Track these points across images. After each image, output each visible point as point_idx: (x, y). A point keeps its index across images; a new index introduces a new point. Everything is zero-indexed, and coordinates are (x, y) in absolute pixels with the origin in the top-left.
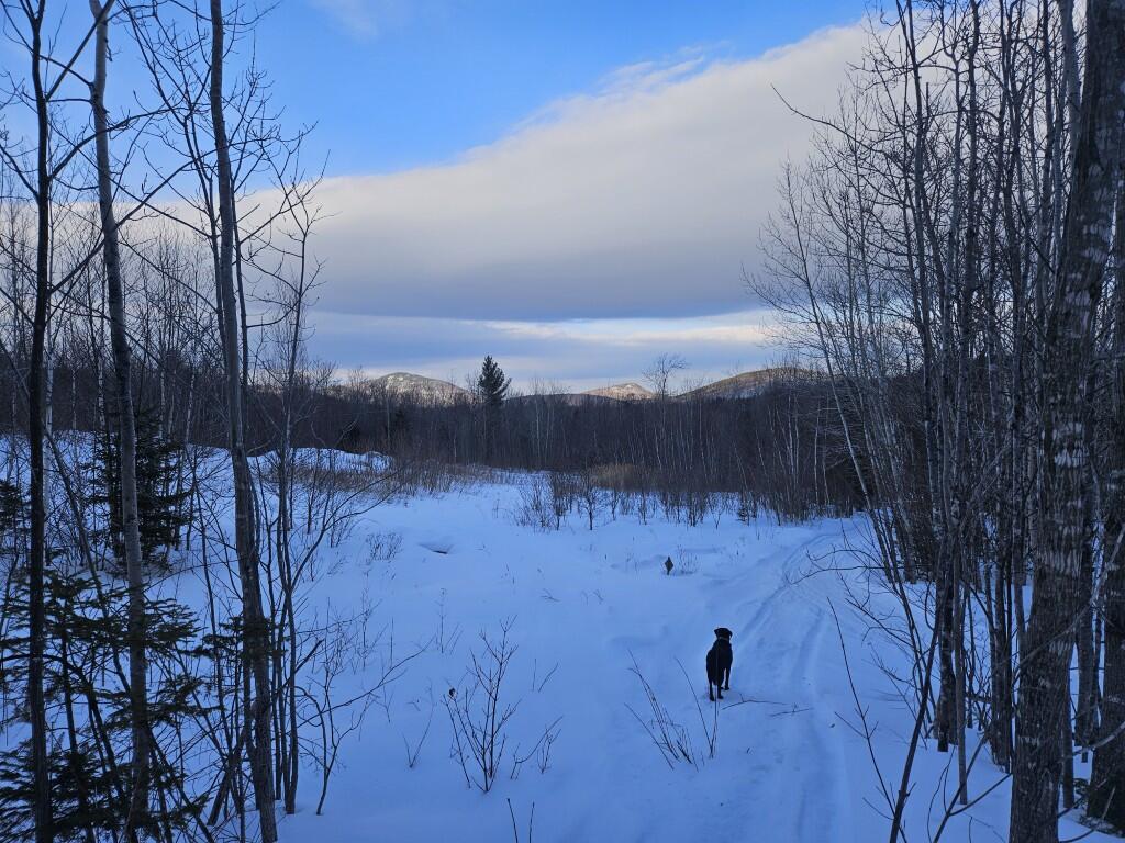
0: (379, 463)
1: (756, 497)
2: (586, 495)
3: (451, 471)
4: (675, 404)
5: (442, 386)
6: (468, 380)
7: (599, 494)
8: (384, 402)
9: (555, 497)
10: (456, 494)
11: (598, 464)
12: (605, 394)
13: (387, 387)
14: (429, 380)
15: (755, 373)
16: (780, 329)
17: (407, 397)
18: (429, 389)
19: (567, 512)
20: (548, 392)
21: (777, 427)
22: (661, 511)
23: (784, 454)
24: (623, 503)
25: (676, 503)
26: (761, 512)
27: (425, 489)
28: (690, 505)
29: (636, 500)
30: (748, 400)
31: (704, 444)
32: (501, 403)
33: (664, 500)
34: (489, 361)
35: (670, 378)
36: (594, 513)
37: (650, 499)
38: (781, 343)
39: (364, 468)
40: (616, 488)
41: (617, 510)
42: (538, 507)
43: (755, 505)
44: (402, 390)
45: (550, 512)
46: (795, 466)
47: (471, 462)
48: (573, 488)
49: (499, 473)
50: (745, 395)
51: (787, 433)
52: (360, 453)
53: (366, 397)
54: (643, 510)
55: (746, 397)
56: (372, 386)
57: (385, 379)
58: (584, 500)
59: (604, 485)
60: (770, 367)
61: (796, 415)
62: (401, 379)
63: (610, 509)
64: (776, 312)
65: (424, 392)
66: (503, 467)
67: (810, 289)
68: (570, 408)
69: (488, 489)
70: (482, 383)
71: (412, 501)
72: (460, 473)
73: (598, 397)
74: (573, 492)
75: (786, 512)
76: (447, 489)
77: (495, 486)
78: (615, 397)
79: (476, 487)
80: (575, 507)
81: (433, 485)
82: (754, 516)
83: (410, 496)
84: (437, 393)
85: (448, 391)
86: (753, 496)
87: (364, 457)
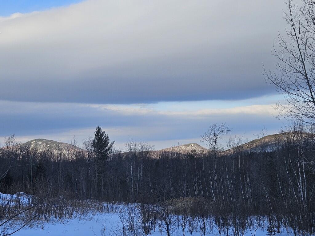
0: (25, 200)
1: (279, 219)
2: (165, 220)
3: (73, 205)
4: (223, 157)
5: (68, 147)
6: (85, 143)
7: (174, 219)
8: (29, 158)
9: (144, 221)
10: (77, 220)
11: (173, 197)
12: (176, 150)
13: (31, 149)
14: (59, 143)
15: (275, 135)
16: (290, 107)
17: (44, 155)
18: (59, 149)
19: (153, 231)
20: (138, 150)
21: (291, 171)
22: (216, 228)
23: (297, 190)
24: (190, 224)
25: (226, 223)
26: (283, 229)
27: (56, 217)
28: (235, 225)
29: (199, 222)
30: (271, 153)
31: (243, 184)
32: (107, 158)
33: (218, 223)
34: (99, 130)
35: (219, 139)
36: (171, 232)
37: (208, 221)
38: (291, 115)
39: (14, 203)
40: (185, 214)
41: (186, 229)
42: (132, 228)
43: (279, 224)
44: (40, 150)
45: (140, 231)
46: (304, 197)
47: (87, 199)
48: (156, 215)
49: (106, 205)
50: (269, 150)
51: (298, 175)
52: (12, 193)
53: (16, 155)
54: (203, 229)
55: (269, 151)
56: (21, 148)
57: (29, 143)
58: (163, 223)
59: (177, 212)
60: (284, 131)
61: (303, 163)
62: (40, 143)
63: (181, 228)
64: (286, 95)
65: (55, 152)
66: (109, 201)
67: (308, 80)
68: (153, 160)
69: (99, 216)
70: (94, 145)
71: (47, 226)
72: (79, 205)
73: (172, 153)
74: (156, 217)
75: (300, 229)
76: (71, 216)
77: (103, 214)
78: (183, 153)
79: (90, 215)
80: (157, 228)
81: (61, 214)
82: (279, 232)
83: (45, 222)
84: (64, 152)
85: (71, 150)
86: (277, 218)
87: (14, 196)
